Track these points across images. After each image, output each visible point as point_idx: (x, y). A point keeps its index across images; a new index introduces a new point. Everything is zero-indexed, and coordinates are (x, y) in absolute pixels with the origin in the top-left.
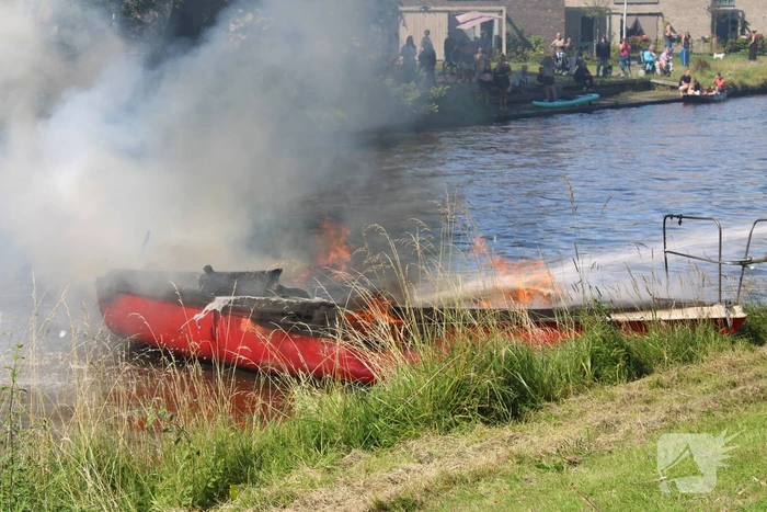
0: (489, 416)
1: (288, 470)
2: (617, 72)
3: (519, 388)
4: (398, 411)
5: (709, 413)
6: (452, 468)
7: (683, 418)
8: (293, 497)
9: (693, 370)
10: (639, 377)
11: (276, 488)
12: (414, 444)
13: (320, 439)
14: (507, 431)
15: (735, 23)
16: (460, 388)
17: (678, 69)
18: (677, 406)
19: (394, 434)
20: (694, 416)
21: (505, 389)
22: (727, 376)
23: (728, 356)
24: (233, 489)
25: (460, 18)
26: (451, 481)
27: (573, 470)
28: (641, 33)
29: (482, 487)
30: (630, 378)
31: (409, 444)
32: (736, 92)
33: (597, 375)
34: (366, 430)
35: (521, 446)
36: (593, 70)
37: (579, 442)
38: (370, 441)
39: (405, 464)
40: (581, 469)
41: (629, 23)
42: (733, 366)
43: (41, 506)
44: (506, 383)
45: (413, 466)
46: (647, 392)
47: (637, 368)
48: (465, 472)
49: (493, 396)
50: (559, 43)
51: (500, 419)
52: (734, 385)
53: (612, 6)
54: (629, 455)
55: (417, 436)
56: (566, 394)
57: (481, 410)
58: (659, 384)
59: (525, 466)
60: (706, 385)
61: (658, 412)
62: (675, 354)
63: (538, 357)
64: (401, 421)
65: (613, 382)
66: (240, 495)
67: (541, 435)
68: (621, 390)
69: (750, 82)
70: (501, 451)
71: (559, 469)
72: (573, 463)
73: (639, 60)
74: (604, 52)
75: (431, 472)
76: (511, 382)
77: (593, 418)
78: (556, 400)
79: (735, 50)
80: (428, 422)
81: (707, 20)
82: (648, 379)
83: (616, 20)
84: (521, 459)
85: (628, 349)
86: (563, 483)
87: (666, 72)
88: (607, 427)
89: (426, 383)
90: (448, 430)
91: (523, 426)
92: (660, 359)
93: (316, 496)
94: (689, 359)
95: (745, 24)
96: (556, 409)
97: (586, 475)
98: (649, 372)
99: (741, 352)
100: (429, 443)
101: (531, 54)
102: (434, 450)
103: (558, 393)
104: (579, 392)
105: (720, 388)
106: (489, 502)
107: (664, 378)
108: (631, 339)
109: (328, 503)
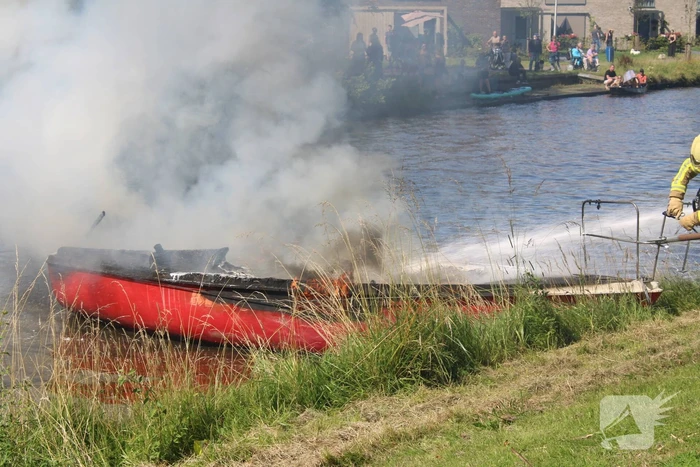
0: (431, 378)
1: (247, 427)
2: (547, 67)
3: (459, 353)
4: (347, 374)
5: (631, 377)
6: (397, 426)
7: (607, 381)
8: (251, 451)
9: (617, 338)
10: (568, 343)
11: (236, 443)
12: (363, 404)
13: (276, 399)
14: (447, 393)
15: (655, 22)
16: (404, 353)
17: (604, 65)
18: (602, 370)
19: (344, 395)
20: (618, 380)
21: (445, 354)
22: (647, 344)
23: (649, 324)
24: (197, 445)
25: (405, 17)
26: (396, 438)
27: (507, 428)
28: (569, 31)
29: (425, 444)
30: (560, 345)
31: (358, 404)
32: (656, 85)
33: (529, 342)
34: (318, 391)
35: (460, 406)
36: (526, 65)
37: (513, 403)
38: (322, 401)
39: (354, 422)
40: (514, 426)
41: (558, 22)
42: (653, 333)
43: (21, 460)
44: (446, 349)
45: (361, 424)
46: (574, 357)
47: (566, 336)
48: (408, 430)
49: (435, 360)
50: (495, 40)
51: (441, 382)
52: (654, 351)
53: (543, 6)
54: (559, 414)
55: (365, 397)
56: (501, 359)
57: (423, 374)
58: (586, 350)
59: (464, 425)
60: (630, 351)
61: (585, 376)
62: (600, 323)
63: (476, 325)
64: (350, 383)
65: (544, 348)
66: (202, 450)
67: (479, 396)
68: (551, 355)
69: (669, 77)
70: (442, 410)
71: (494, 427)
72: (507, 422)
73: (568, 56)
74: (536, 48)
75: (378, 429)
76: (451, 347)
77: (526, 381)
78: (492, 365)
79: (656, 47)
80: (375, 384)
81: (630, 20)
82: (575, 345)
83: (547, 20)
84: (460, 418)
85: (558, 318)
86: (499, 440)
87: (592, 67)
88: (537, 389)
89: (373, 348)
90: (393, 391)
91: (462, 388)
92: (587, 328)
93: (272, 451)
94: (613, 328)
95: (664, 24)
96: (493, 373)
97: (520, 433)
98: (576, 339)
99: (660, 322)
100: (376, 403)
101: (469, 49)
102: (380, 409)
103: (494, 359)
104: (512, 357)
105: (641, 353)
106: (431, 456)
107: (591, 345)
108: (559, 309)
109: (283, 457)
